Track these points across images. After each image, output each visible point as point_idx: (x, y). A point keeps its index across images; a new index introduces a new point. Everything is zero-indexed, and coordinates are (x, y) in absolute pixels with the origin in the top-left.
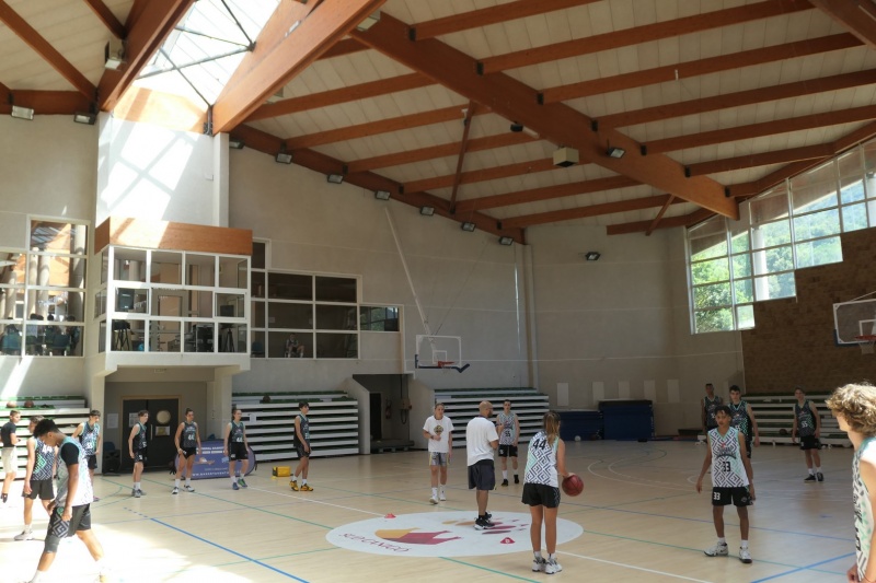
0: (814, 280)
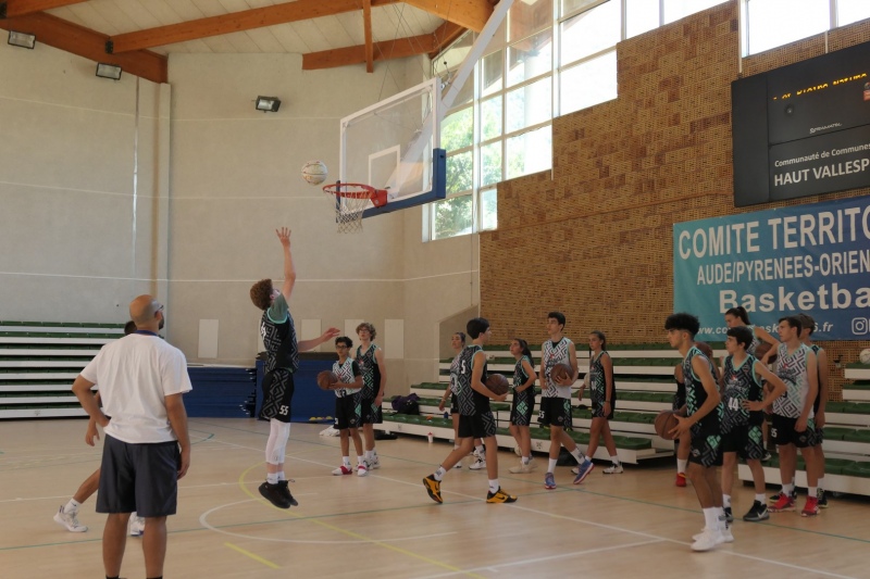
0: (577, 138)
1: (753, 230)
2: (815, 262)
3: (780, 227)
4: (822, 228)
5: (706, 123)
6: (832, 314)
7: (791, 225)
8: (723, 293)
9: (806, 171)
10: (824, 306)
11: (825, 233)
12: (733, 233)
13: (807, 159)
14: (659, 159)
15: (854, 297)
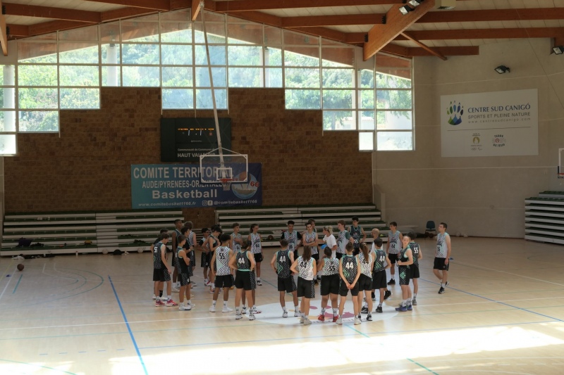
0: (76, 121)
1: (167, 170)
2: (190, 183)
3: (177, 171)
4: (193, 172)
5: (147, 130)
6: (195, 199)
7: (181, 170)
8: (154, 192)
9: (189, 154)
10: (193, 197)
11: (193, 174)
12: (158, 171)
13: (190, 150)
14: (124, 139)
15: (203, 194)
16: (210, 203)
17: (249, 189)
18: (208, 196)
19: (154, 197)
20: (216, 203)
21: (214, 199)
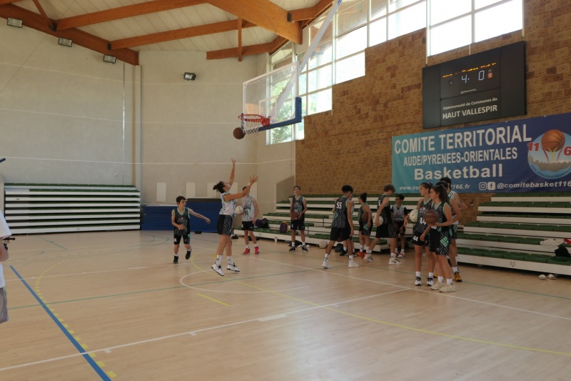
0: (344, 95)
1: (432, 140)
2: (462, 156)
3: (445, 139)
4: (466, 140)
5: (409, 88)
6: (469, 181)
7: (450, 138)
8: (416, 170)
9: (458, 112)
10: (466, 177)
11: (467, 142)
12: (422, 141)
13: (459, 106)
14: (386, 105)
15: (481, 172)
16: (491, 186)
17: (561, 161)
18: (488, 176)
19: (416, 178)
20: (501, 186)
21: (497, 180)
